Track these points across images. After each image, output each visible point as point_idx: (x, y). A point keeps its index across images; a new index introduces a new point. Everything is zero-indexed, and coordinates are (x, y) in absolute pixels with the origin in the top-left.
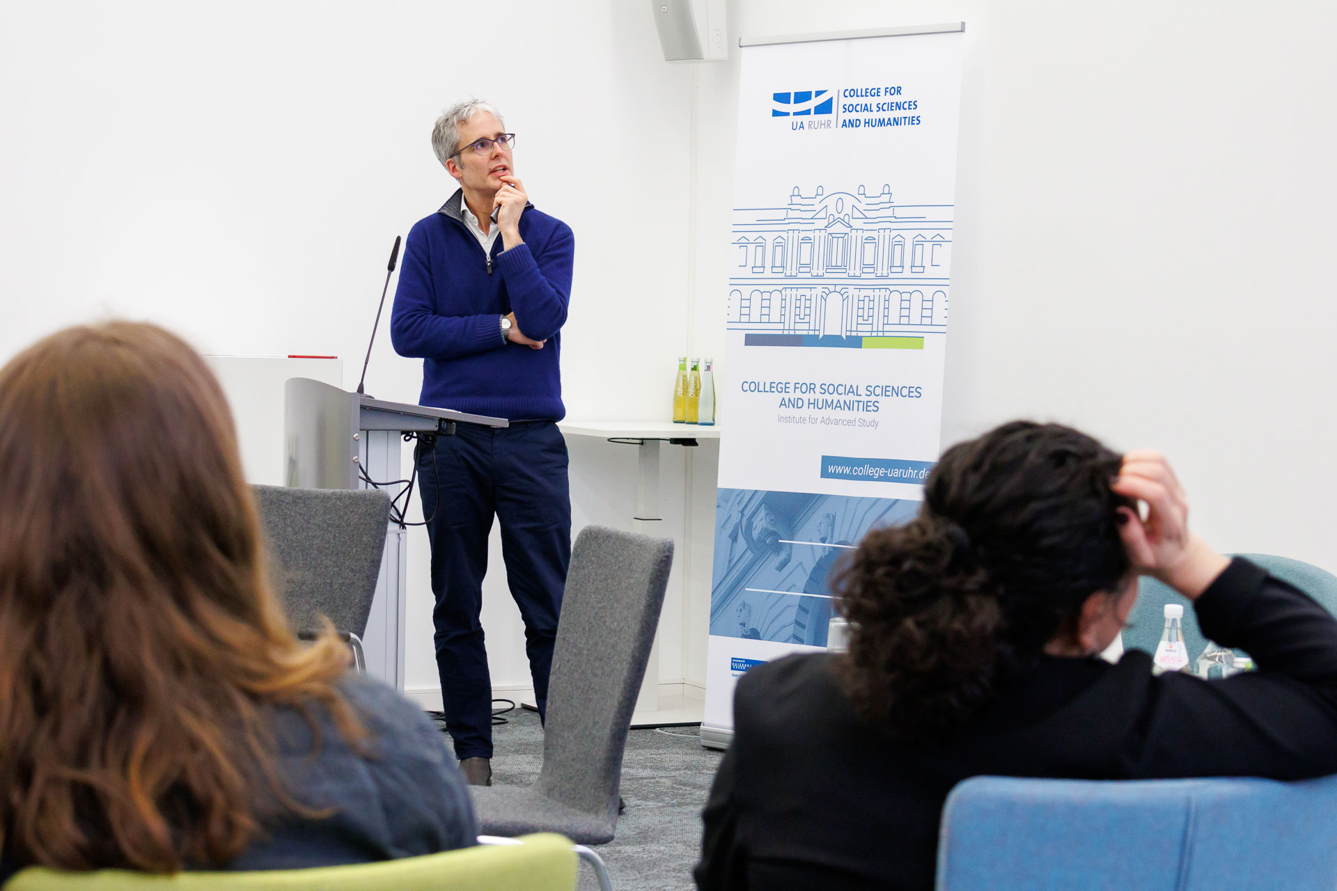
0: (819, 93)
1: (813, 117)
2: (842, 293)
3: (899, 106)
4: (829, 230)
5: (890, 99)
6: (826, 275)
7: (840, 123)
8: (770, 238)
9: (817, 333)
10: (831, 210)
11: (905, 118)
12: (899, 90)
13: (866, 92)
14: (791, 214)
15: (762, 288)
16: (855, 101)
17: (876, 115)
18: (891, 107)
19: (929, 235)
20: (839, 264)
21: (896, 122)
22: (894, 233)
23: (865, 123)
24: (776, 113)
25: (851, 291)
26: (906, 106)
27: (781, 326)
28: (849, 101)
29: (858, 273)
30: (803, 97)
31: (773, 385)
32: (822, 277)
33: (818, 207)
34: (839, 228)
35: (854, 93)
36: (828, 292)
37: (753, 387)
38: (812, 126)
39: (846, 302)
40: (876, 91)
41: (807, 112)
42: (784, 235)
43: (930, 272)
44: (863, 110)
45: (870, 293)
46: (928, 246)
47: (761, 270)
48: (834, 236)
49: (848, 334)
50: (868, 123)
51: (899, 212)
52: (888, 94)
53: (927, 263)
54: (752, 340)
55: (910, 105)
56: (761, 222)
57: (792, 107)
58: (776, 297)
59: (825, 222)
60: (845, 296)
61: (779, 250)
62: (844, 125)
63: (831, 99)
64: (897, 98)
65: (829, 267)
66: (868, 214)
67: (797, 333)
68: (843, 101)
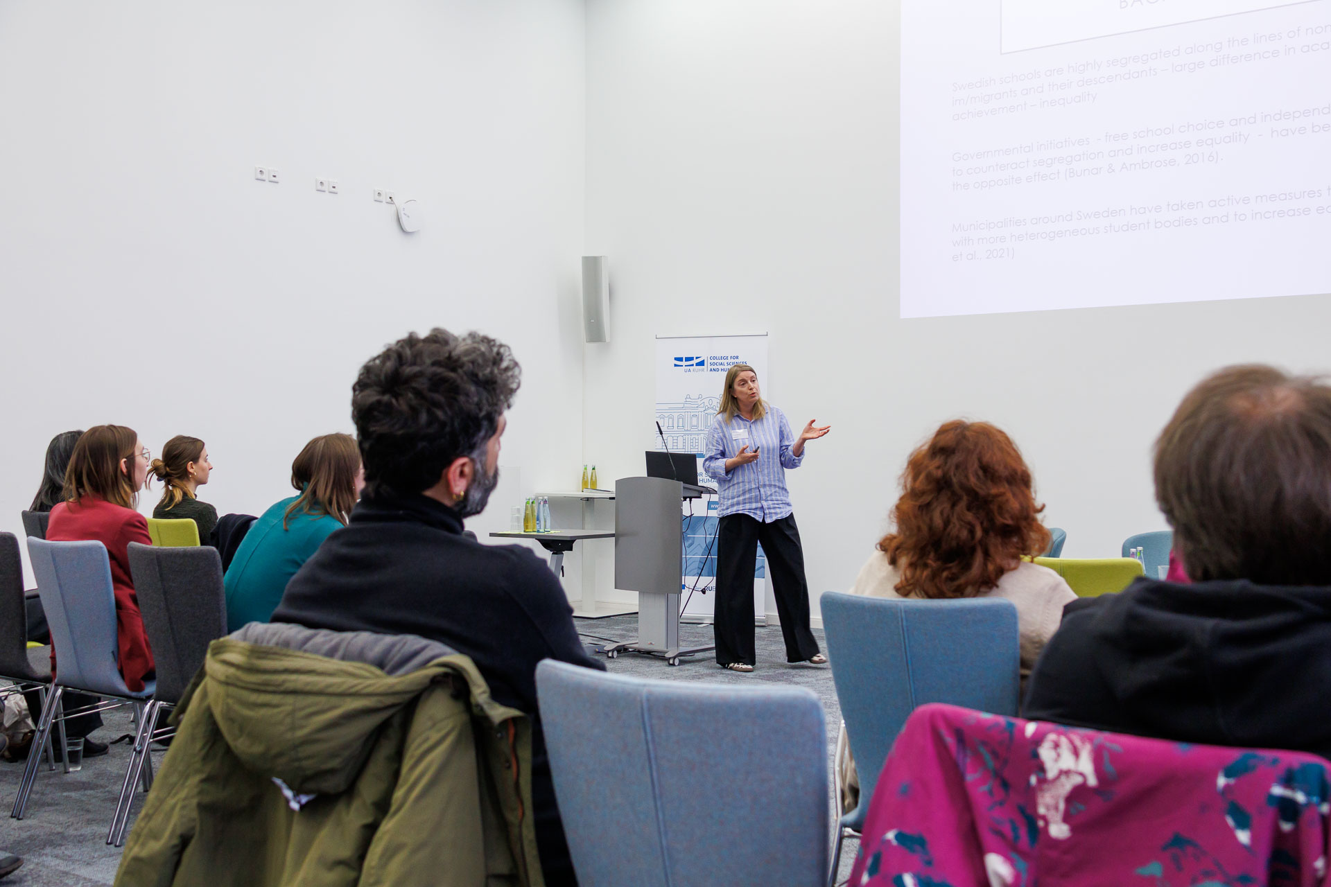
0: (697, 358)
1: (695, 367)
4: (706, 412)
7: (709, 370)
8: (676, 415)
10: (706, 404)
13: (721, 358)
14: (686, 405)
15: (673, 435)
16: (715, 361)
24: (676, 365)
28: (713, 361)
30: (688, 359)
33: (700, 403)
35: (715, 358)
38: (695, 371)
40: (726, 358)
41: (693, 365)
42: (683, 414)
44: (720, 365)
48: (708, 414)
56: (670, 409)
57: (684, 363)
58: (680, 439)
59: (704, 409)
61: (681, 420)
62: (711, 370)
63: (704, 361)
68: (710, 361)
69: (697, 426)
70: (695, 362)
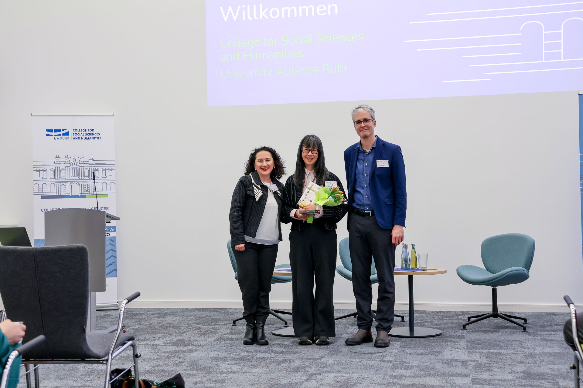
0: (63, 130)
1: (62, 136)
2: (77, 183)
3: (93, 134)
4: (71, 167)
5: (89, 132)
6: (71, 179)
7: (72, 138)
8: (48, 169)
9: (69, 194)
10: (72, 161)
11: (96, 138)
12: (93, 130)
13: (81, 130)
14: (56, 162)
15: (47, 183)
16: (77, 132)
17: (85, 136)
18: (91, 134)
19: (107, 168)
20: (76, 176)
21: (93, 138)
22: (95, 168)
24: (47, 135)
25: (81, 183)
26: (96, 134)
27: (55, 193)
28: (75, 132)
29: (83, 178)
32: (70, 179)
33: (66, 161)
34: (74, 166)
35: (77, 130)
36: (72, 183)
37: (46, 210)
38: (62, 139)
39: (79, 186)
40: (85, 130)
41: (60, 135)
42: (54, 168)
43: (108, 177)
44: (80, 135)
45: (88, 183)
46: (107, 171)
47: (46, 178)
48: (73, 168)
49: (81, 194)
50: (83, 138)
51: (95, 162)
53: (107, 175)
54: (43, 197)
56: (44, 165)
57: (54, 133)
58: (53, 186)
59: (70, 165)
60: (78, 184)
61: (52, 173)
62: (74, 138)
63: (68, 132)
64: (92, 132)
65: (72, 176)
66: (85, 162)
67: (61, 195)
68: (73, 132)
69: (65, 176)
70: (62, 133)
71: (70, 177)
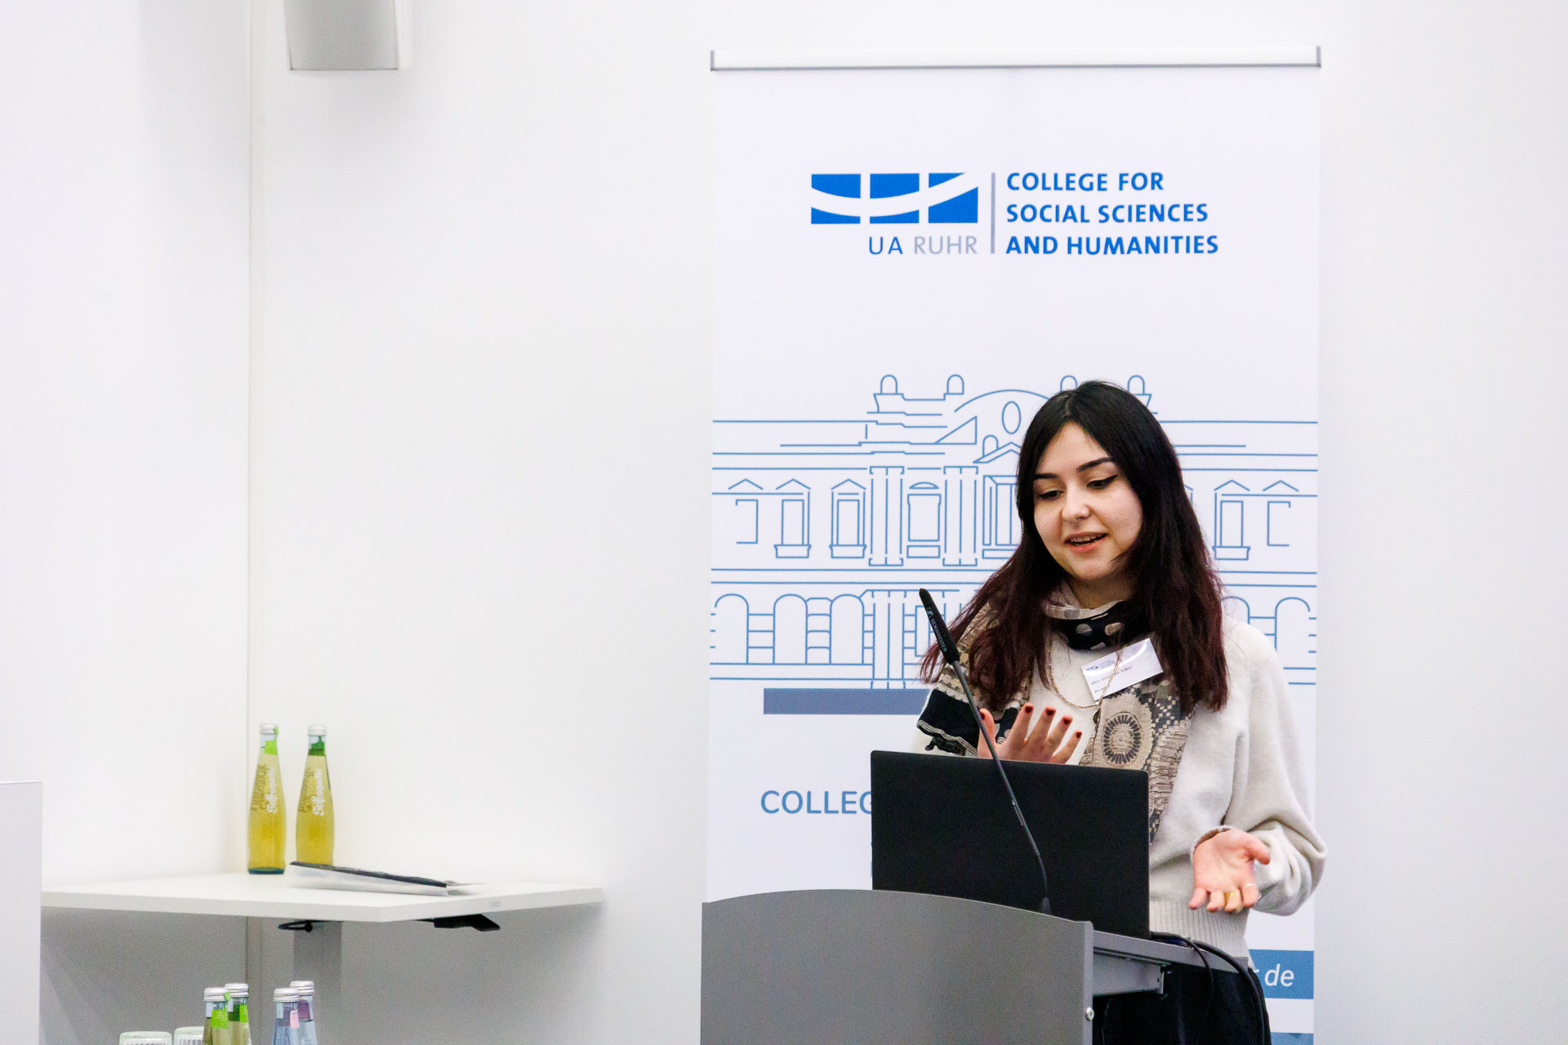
0: (936, 179)
1: (924, 226)
3: (1157, 213)
4: (984, 469)
5: (1130, 197)
7: (1003, 243)
8: (821, 486)
11: (1177, 239)
12: (1156, 181)
13: (1068, 182)
14: (875, 433)
15: (807, 591)
16: (1038, 198)
17: (1095, 230)
18: (1136, 214)
19: (1256, 482)
21: (1153, 245)
23: (1070, 245)
24: (819, 217)
26: (1178, 213)
27: (866, 672)
28: (1022, 198)
31: (849, 798)
32: (972, 568)
33: (951, 420)
35: (1033, 181)
37: (792, 802)
38: (926, 247)
40: (1095, 180)
41: (912, 217)
42: (863, 478)
43: (1261, 557)
44: (1061, 216)
46: (1254, 505)
47: (803, 551)
48: (998, 480)
50: (1079, 245)
52: (1128, 187)
53: (1255, 537)
54: (779, 702)
55: (1186, 213)
56: (788, 448)
57: (865, 205)
58: (847, 615)
59: (976, 452)
61: (848, 511)
62: (1013, 243)
63: (973, 194)
64: (1149, 197)
65: (991, 547)
68: (1005, 197)
69: (938, 543)
70: (924, 199)
71: (980, 547)
